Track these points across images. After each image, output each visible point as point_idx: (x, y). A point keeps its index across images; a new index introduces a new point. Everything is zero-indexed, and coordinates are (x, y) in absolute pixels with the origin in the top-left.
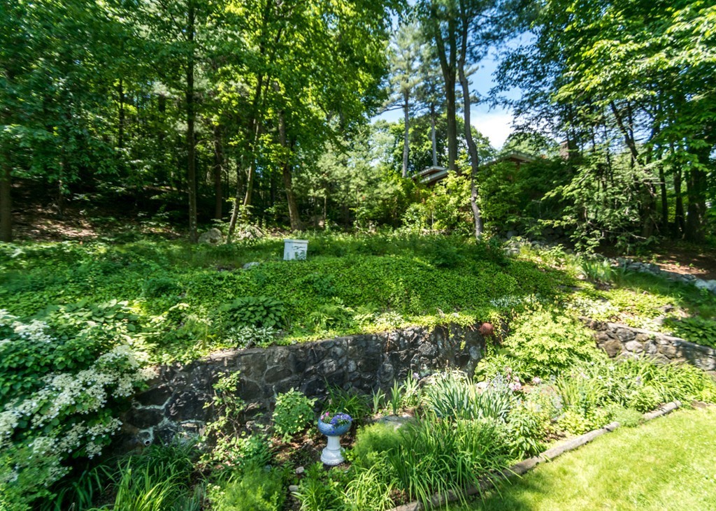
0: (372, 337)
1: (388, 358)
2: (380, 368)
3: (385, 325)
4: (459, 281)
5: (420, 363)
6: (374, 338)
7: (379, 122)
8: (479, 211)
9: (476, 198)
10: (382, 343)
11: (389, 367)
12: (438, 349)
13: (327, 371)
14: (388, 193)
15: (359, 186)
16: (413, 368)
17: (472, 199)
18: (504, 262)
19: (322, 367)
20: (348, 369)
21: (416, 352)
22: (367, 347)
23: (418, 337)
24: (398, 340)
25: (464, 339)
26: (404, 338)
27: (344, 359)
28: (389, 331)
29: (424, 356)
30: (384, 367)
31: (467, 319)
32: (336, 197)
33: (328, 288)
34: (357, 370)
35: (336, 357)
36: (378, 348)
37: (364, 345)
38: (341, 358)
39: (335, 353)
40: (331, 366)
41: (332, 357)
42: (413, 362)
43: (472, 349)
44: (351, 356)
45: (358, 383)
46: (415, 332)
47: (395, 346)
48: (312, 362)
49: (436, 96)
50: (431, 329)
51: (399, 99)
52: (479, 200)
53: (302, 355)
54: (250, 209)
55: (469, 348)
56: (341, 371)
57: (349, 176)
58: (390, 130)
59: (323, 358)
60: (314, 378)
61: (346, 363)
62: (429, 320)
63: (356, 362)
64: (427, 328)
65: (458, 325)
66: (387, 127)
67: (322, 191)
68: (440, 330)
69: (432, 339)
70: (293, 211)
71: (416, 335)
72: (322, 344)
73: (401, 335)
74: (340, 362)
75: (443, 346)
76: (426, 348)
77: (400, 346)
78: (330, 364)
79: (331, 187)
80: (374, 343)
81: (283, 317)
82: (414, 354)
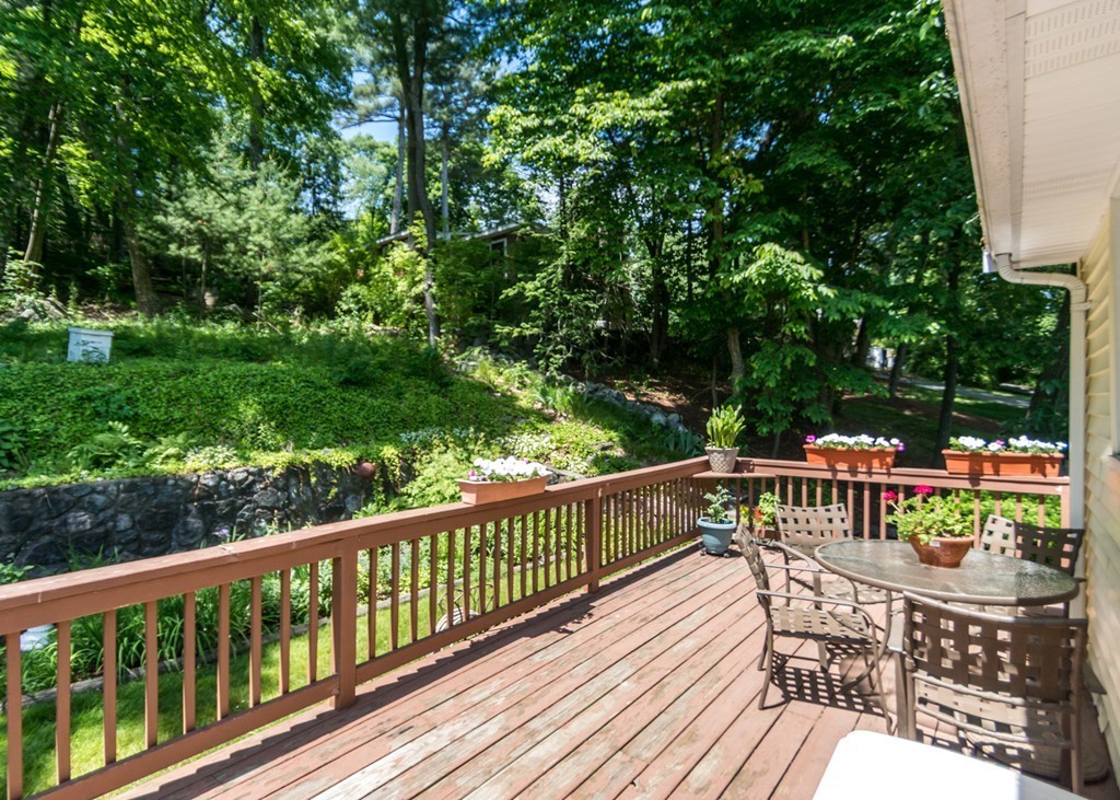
0: (166, 480)
1: (194, 511)
2: (179, 525)
3: (200, 464)
4: (364, 404)
5: (254, 517)
6: (171, 482)
7: (359, 137)
8: (434, 306)
9: (430, 286)
10: (186, 490)
11: (195, 523)
12: (289, 498)
13: (73, 528)
14: (312, 265)
15: (262, 247)
16: (241, 524)
17: (426, 287)
18: (446, 380)
19: (65, 523)
20: (115, 526)
21: (250, 502)
22: (155, 495)
23: (254, 482)
24: (217, 486)
25: (336, 485)
26: (229, 482)
27: (110, 512)
28: (201, 473)
29: (263, 508)
30: (185, 524)
31: (340, 457)
32: (222, 262)
33: (121, 408)
34: (133, 527)
35: (93, 509)
36: (178, 497)
37: (150, 491)
38: (103, 510)
39: (92, 503)
40: (83, 523)
41: (83, 509)
42: (242, 516)
43: (349, 498)
44: (124, 508)
45: (133, 546)
46: (250, 473)
47: (209, 493)
48: (44, 516)
49: (451, 112)
50: (279, 470)
51: (390, 106)
52: (433, 290)
53: (26, 506)
54: (37, 270)
55: (345, 497)
56: (101, 530)
57: (247, 229)
58: (377, 156)
59: (69, 510)
60: (46, 539)
61: (114, 517)
62: (275, 461)
63: (132, 517)
64: (273, 468)
65: (329, 466)
66: (373, 148)
67: (194, 249)
68: (294, 472)
69: (280, 484)
70: (140, 278)
71: (251, 478)
72: (67, 491)
73: (222, 478)
74: (101, 516)
75: (298, 494)
76: (261, 495)
77: (219, 494)
78: (82, 520)
79: (213, 244)
80: (170, 489)
81: (15, 451)
82: (243, 505)
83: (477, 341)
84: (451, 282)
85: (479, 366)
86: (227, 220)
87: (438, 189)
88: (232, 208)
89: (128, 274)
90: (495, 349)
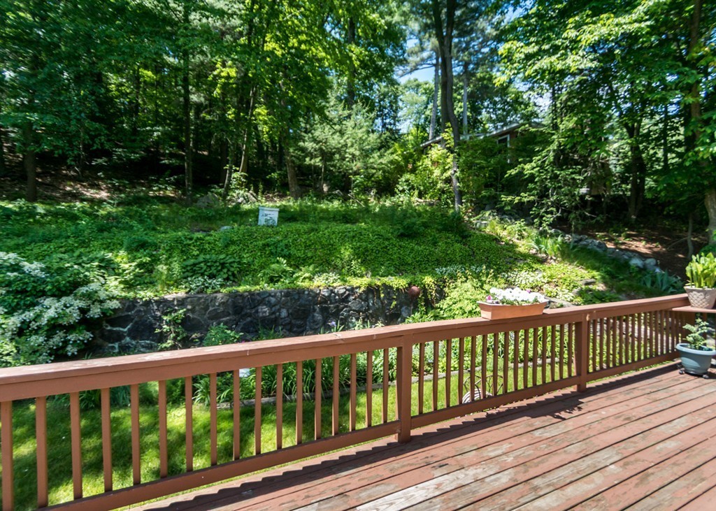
0: (304, 291)
1: (318, 310)
2: (310, 317)
3: (321, 283)
4: (412, 249)
5: (349, 316)
6: (306, 292)
7: (409, 81)
8: (458, 184)
9: (455, 172)
10: (314, 297)
11: (318, 317)
12: (368, 306)
13: (261, 315)
14: (381, 163)
15: (353, 155)
16: (342, 319)
17: (453, 172)
18: (466, 233)
19: (257, 312)
20: (280, 315)
21: (346, 307)
22: (299, 299)
23: (349, 295)
24: (329, 296)
25: (396, 300)
26: (336, 295)
27: (278, 307)
28: (321, 288)
29: (354, 311)
30: (314, 316)
31: (398, 282)
32: (333, 166)
33: (282, 250)
34: (288, 316)
35: (270, 305)
36: (310, 301)
37: (296, 297)
38: (274, 306)
39: (269, 302)
40: (265, 312)
41: (266, 305)
42: (343, 315)
43: (403, 308)
44: (284, 305)
45: (288, 327)
46: (347, 290)
47: (325, 300)
48: (248, 307)
49: (470, 54)
50: (363, 289)
51: (430, 57)
52: (458, 174)
53: (240, 301)
54: (245, 177)
55: (401, 307)
56: (273, 316)
57: (346, 145)
58: (421, 90)
59: (259, 305)
60: (249, 319)
61: (279, 310)
62: (361, 282)
63: (288, 311)
64: (359, 287)
65: (391, 287)
66: (418, 86)
67: (318, 160)
68: (371, 290)
69: (364, 297)
70: (291, 178)
71: (347, 292)
72: (258, 294)
73: (332, 291)
74: (273, 309)
75: (373, 304)
76: (353, 303)
77: (331, 301)
78: (265, 310)
79: (327, 155)
80: (306, 296)
81: (236, 272)
82: (343, 308)
83: (487, 207)
84: (470, 168)
85: (490, 224)
86: (335, 141)
87: (461, 107)
88: (338, 134)
89: (286, 176)
90: (501, 212)
